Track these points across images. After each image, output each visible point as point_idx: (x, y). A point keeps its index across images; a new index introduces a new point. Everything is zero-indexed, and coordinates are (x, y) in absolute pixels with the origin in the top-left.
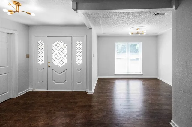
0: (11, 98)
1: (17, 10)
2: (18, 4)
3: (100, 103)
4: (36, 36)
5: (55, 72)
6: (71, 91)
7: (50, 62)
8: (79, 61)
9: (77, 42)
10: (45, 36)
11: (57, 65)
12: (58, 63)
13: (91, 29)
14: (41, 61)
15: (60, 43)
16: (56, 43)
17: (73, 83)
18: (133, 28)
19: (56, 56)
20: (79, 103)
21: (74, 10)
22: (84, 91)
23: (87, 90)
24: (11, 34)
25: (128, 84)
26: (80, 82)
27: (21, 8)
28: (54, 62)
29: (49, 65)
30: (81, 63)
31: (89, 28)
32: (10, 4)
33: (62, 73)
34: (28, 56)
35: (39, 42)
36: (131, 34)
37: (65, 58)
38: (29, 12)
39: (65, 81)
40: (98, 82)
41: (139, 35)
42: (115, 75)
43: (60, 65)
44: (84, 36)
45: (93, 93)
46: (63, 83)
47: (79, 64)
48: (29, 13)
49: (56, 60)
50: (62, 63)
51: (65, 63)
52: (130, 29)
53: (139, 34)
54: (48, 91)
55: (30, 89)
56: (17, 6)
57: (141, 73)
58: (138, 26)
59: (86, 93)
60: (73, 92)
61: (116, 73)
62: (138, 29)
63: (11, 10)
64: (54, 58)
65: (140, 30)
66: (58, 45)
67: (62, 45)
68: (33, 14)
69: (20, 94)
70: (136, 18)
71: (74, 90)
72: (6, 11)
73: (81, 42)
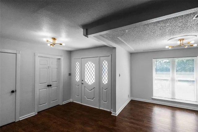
0: (59, 105)
1: (54, 43)
2: (54, 39)
4: (74, 59)
5: (87, 89)
6: (98, 108)
7: (83, 80)
8: (105, 80)
9: (103, 62)
10: (80, 59)
11: (88, 83)
12: (89, 81)
13: (114, 48)
14: (78, 79)
15: (90, 63)
16: (87, 64)
17: (99, 101)
18: (171, 40)
19: (87, 75)
21: (85, 36)
22: (109, 110)
23: (112, 111)
24: (59, 59)
26: (106, 102)
27: (56, 42)
28: (86, 80)
29: (82, 82)
30: (106, 82)
32: (47, 41)
33: (92, 90)
34: (70, 74)
35: (77, 63)
36: (170, 48)
37: (94, 77)
38: (61, 43)
42: (153, 99)
43: (90, 83)
44: (109, 56)
45: (117, 115)
46: (92, 99)
47: (105, 84)
48: (60, 44)
50: (91, 81)
51: (94, 81)
52: (168, 41)
53: (185, 46)
54: (82, 104)
55: (71, 100)
56: (54, 40)
59: (110, 113)
61: (154, 97)
62: (180, 40)
64: (86, 77)
65: (185, 41)
66: (89, 65)
67: (91, 65)
68: (63, 44)
69: (64, 103)
70: (165, 28)
71: (101, 108)
72: (49, 45)
73: (106, 62)
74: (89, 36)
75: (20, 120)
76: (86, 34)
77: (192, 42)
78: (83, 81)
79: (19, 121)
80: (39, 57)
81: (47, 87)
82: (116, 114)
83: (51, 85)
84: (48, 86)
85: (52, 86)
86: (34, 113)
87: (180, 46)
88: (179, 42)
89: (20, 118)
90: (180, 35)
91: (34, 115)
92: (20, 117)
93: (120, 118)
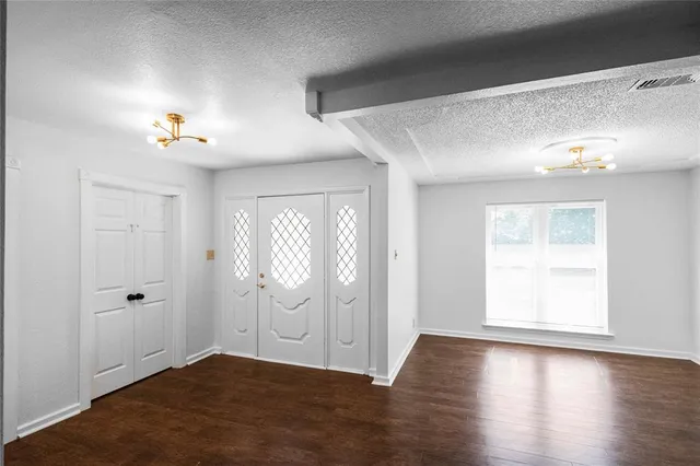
0: (171, 368)
1: (176, 135)
2: (177, 119)
3: (407, 421)
4: (230, 199)
5: (278, 305)
6: (323, 368)
7: (264, 273)
8: (346, 272)
9: (342, 212)
10: (252, 198)
11: (283, 282)
12: (286, 276)
13: (383, 164)
14: (242, 269)
15: (290, 215)
16: (281, 216)
17: (327, 341)
18: (551, 148)
19: (281, 255)
20: (339, 411)
21: (313, 115)
22: (361, 372)
23: (372, 372)
24: (172, 196)
25: (540, 371)
26: (350, 343)
27: (184, 130)
28: (275, 275)
29: (262, 281)
30: (352, 279)
31: (378, 163)
32: (157, 125)
33: (298, 309)
34: (211, 255)
35: (238, 215)
36: (545, 172)
37: (306, 263)
38: (203, 137)
39: (304, 335)
40: (416, 346)
41: (585, 172)
42: (487, 328)
43: (291, 285)
44: (362, 191)
45: (390, 384)
46: (300, 339)
47: (346, 283)
48: (201, 140)
49: (281, 269)
50: (295, 276)
51: (306, 276)
52: (540, 151)
53: (585, 168)
54: (259, 358)
55: (216, 349)
56: (176, 125)
57: (606, 332)
58: (575, 138)
59: (368, 379)
60: (327, 370)
61: (488, 324)
62: (574, 150)
63: (163, 137)
64: (276, 262)
65: (586, 155)
66: (286, 222)
67: (296, 221)
68: (212, 142)
69: (191, 360)
70: (552, 110)
71: (331, 368)
72: (152, 140)
73: (351, 212)
74: (325, 116)
75: (21, 435)
76: (318, 110)
77: (608, 157)
78: (262, 276)
79: (18, 440)
80: (97, 184)
81: (127, 304)
82: (388, 381)
83: (140, 297)
84: (131, 298)
85: (143, 300)
86: (78, 404)
87: (573, 167)
88: (574, 157)
89: (19, 428)
90: (578, 137)
91: (78, 412)
92: (19, 424)
93: (402, 392)
